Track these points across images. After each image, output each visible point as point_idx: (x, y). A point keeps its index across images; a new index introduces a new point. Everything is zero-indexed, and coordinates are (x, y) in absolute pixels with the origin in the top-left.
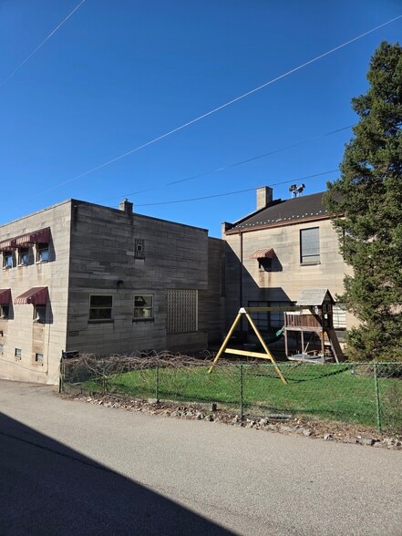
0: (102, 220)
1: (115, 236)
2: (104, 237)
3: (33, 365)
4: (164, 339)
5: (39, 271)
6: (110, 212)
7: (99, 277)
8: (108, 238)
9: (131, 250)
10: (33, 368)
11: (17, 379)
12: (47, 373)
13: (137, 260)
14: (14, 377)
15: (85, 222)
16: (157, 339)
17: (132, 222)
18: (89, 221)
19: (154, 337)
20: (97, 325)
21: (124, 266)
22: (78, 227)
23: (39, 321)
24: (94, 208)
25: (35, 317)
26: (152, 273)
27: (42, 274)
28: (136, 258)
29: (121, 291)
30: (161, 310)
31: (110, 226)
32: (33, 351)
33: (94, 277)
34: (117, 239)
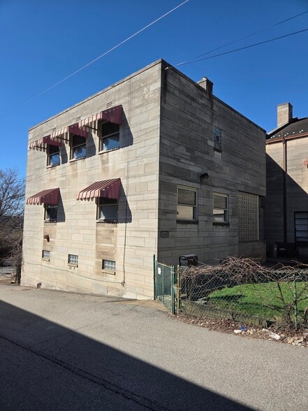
0: (188, 96)
1: (199, 119)
2: (190, 118)
3: (97, 273)
4: (237, 247)
5: (104, 162)
6: (195, 88)
7: (186, 167)
8: (193, 119)
9: (211, 139)
10: (98, 277)
11: (72, 290)
12: (123, 283)
13: (215, 152)
14: (68, 287)
15: (174, 94)
16: (232, 247)
17: (212, 106)
18: (177, 93)
19: (230, 245)
20: (184, 226)
21: (206, 157)
22: (167, 98)
23: (107, 221)
24: (181, 78)
25: (98, 217)
26: (227, 170)
27: (110, 165)
28: (215, 149)
29: (203, 187)
30: (234, 214)
31: (194, 105)
32: (98, 257)
33: (181, 165)
34: (201, 124)
